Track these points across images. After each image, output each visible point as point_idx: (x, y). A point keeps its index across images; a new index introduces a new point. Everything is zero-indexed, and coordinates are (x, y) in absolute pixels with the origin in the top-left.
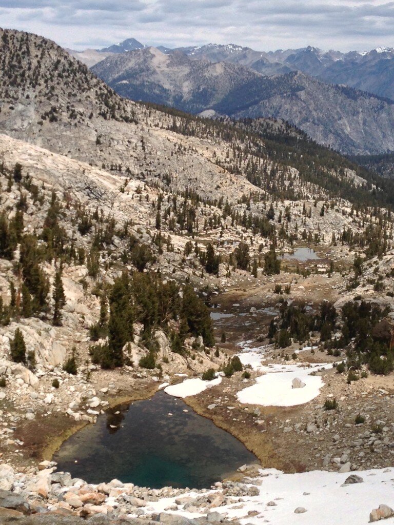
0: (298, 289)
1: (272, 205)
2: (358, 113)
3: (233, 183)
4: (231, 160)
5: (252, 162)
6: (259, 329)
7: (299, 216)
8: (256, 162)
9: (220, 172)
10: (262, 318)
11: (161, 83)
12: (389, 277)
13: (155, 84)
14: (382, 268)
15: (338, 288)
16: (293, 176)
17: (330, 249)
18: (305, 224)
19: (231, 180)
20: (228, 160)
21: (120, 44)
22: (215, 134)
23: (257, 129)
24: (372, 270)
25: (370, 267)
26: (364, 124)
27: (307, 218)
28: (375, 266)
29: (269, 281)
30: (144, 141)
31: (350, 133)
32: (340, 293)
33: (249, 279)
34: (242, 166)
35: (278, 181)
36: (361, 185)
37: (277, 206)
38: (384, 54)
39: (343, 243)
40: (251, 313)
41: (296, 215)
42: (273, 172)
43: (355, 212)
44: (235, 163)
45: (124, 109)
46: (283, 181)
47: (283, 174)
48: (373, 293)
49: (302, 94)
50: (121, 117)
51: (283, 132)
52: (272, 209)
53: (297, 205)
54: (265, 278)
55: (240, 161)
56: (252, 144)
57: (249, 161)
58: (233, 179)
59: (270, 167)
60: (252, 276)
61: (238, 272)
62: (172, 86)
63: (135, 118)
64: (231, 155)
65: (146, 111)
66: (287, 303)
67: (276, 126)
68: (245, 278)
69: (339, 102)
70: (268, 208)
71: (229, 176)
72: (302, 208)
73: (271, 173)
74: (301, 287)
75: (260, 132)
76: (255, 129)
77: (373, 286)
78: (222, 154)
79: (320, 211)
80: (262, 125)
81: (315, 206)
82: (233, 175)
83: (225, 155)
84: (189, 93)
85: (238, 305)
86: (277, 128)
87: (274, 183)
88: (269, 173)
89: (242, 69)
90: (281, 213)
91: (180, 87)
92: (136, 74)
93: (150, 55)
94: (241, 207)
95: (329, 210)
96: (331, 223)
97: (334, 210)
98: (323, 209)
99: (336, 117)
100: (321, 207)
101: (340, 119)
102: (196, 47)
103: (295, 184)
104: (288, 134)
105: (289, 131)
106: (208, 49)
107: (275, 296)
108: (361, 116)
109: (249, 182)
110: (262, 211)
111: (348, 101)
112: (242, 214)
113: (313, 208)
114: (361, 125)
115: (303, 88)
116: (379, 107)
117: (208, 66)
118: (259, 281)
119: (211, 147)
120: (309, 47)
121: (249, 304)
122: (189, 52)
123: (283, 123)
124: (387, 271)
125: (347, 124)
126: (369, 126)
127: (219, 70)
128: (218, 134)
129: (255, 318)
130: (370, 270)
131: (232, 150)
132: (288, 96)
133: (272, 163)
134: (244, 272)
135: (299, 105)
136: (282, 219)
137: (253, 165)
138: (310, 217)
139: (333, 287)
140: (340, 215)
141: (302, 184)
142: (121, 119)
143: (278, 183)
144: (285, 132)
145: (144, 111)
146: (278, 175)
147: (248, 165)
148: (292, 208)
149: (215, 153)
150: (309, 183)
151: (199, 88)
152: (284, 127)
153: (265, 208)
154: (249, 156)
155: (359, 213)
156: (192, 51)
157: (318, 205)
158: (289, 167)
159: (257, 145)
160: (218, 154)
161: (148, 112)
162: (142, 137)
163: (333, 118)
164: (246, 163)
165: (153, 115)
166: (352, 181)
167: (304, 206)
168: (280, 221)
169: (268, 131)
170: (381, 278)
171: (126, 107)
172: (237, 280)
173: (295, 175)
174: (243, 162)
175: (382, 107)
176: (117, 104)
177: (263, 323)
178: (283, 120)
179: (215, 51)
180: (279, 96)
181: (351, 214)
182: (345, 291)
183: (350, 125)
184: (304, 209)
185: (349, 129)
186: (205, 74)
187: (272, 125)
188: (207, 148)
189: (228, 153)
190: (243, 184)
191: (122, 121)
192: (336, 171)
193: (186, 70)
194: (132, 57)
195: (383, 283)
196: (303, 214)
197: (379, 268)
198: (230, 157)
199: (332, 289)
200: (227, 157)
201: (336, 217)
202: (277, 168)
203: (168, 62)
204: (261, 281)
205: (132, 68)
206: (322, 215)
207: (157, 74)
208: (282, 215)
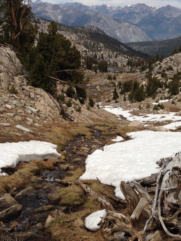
0: (119, 78)
1: (96, 53)
2: (122, 28)
3: (79, 48)
4: (77, 40)
5: (86, 41)
6: (103, 96)
7: (107, 58)
8: (87, 41)
9: (74, 44)
10: (104, 91)
11: (50, 16)
12: (168, 70)
13: (48, 17)
14: (164, 66)
15: (140, 77)
16: (101, 46)
17: (123, 68)
18: (109, 61)
19: (78, 47)
20: (76, 40)
21: (35, 2)
22: (71, 31)
23: (87, 30)
24: (158, 67)
25: (156, 66)
26: (124, 32)
27: (110, 59)
28: (159, 66)
29: (103, 75)
30: (43, 30)
31: (119, 36)
32: (142, 79)
33: (93, 74)
34: (82, 42)
35: (96, 48)
36: (126, 51)
37: (98, 53)
38: (130, 7)
39: (128, 66)
40: (97, 89)
41: (106, 57)
42: (94, 45)
43: (129, 57)
44: (79, 41)
45: (34, 17)
46: (98, 48)
47: (98, 46)
48: (161, 79)
49: (102, 21)
50: (33, 21)
51: (96, 32)
52: (96, 54)
53: (106, 53)
54: (101, 74)
55: (81, 41)
56: (85, 35)
57: (84, 41)
58: (79, 46)
59: (92, 43)
60: (95, 72)
61: (87, 71)
62: (54, 18)
63: (39, 21)
64: (77, 38)
65: (44, 22)
66: (116, 84)
67: (94, 29)
68: (91, 73)
69: (115, 24)
70: (94, 54)
71: (77, 45)
72: (108, 54)
73: (93, 45)
74: (121, 77)
75: (88, 31)
76: (86, 30)
77: (161, 75)
78: (74, 38)
79: (115, 56)
80: (89, 29)
81: (113, 54)
82: (78, 45)
83: (75, 38)
84: (60, 20)
85: (89, 85)
86: (94, 30)
87: (94, 49)
88: (92, 45)
89: (79, 11)
90: (99, 56)
91: (57, 18)
92: (41, 12)
93: (45, 6)
94: (83, 54)
95: (119, 56)
96: (120, 61)
97: (121, 56)
98: (116, 55)
99: (114, 30)
100: (116, 54)
101: (115, 30)
102: (62, 4)
103: (102, 49)
104: (98, 32)
105: (98, 31)
106: (67, 4)
107: (108, 81)
108: (123, 29)
109: (85, 48)
110: (92, 55)
111: (118, 24)
112: (84, 56)
113: (112, 54)
114: (123, 32)
115: (102, 19)
116: (129, 26)
117: (67, 10)
118: (98, 75)
119: (70, 35)
120: (103, 4)
121: (96, 85)
122: (60, 5)
123: (96, 28)
124: (167, 68)
125: (118, 32)
126: (126, 33)
127: (71, 11)
128: (72, 31)
129: (100, 92)
130: (157, 67)
131: (78, 36)
132: (97, 22)
133: (93, 41)
134: (90, 71)
135: (101, 25)
136: (100, 59)
137: (86, 42)
138: (111, 58)
139: (137, 77)
140: (123, 58)
141: (105, 49)
142: (33, 22)
143: (96, 49)
144: (97, 32)
145: (43, 22)
146: (96, 46)
147: (84, 42)
148: (104, 54)
149: (71, 37)
150: (108, 49)
151: (64, 19)
152: (96, 30)
153: (93, 54)
154: (84, 39)
155: (130, 57)
156: (61, 5)
157: (114, 54)
158: (100, 43)
159: (87, 35)
160: (72, 38)
161: (45, 22)
162: (42, 29)
163: (113, 30)
164: (83, 41)
165: (46, 23)
166: (123, 49)
167: (109, 54)
168: (99, 60)
169: (91, 31)
170: (164, 71)
171: (35, 17)
172: (87, 74)
173: (102, 46)
174: (82, 41)
175: (130, 26)
176: (31, 16)
177: (105, 94)
178: (96, 27)
179: (69, 5)
180: (94, 21)
181: (127, 58)
182: (145, 78)
183: (119, 33)
184: (109, 55)
185: (119, 34)
186: (66, 13)
187: (92, 29)
188: (68, 35)
189: (76, 38)
190: (83, 48)
191: (34, 22)
192: (117, 45)
193: (59, 11)
194: (39, 6)
195: (166, 73)
196: (108, 57)
197: (162, 66)
198: (77, 39)
199: (137, 78)
200: (76, 39)
201: (121, 58)
202: (95, 43)
203: (53, 8)
204: (99, 75)
205: (39, 10)
206: (116, 57)
207: (49, 13)
208: (100, 57)
